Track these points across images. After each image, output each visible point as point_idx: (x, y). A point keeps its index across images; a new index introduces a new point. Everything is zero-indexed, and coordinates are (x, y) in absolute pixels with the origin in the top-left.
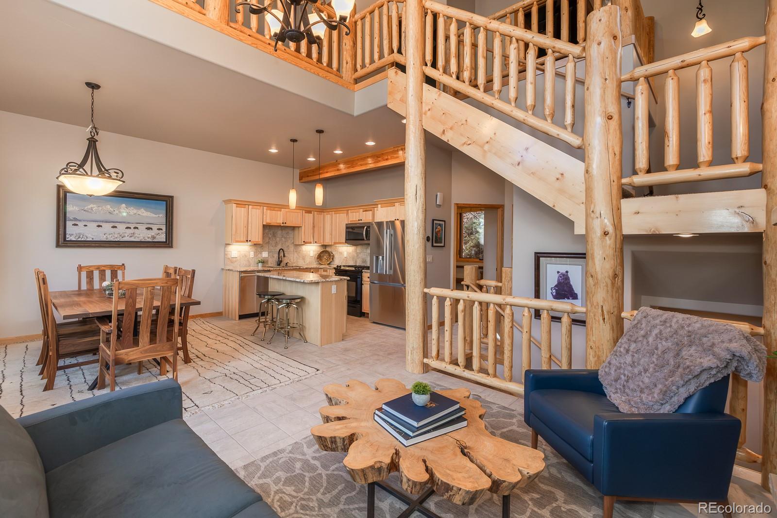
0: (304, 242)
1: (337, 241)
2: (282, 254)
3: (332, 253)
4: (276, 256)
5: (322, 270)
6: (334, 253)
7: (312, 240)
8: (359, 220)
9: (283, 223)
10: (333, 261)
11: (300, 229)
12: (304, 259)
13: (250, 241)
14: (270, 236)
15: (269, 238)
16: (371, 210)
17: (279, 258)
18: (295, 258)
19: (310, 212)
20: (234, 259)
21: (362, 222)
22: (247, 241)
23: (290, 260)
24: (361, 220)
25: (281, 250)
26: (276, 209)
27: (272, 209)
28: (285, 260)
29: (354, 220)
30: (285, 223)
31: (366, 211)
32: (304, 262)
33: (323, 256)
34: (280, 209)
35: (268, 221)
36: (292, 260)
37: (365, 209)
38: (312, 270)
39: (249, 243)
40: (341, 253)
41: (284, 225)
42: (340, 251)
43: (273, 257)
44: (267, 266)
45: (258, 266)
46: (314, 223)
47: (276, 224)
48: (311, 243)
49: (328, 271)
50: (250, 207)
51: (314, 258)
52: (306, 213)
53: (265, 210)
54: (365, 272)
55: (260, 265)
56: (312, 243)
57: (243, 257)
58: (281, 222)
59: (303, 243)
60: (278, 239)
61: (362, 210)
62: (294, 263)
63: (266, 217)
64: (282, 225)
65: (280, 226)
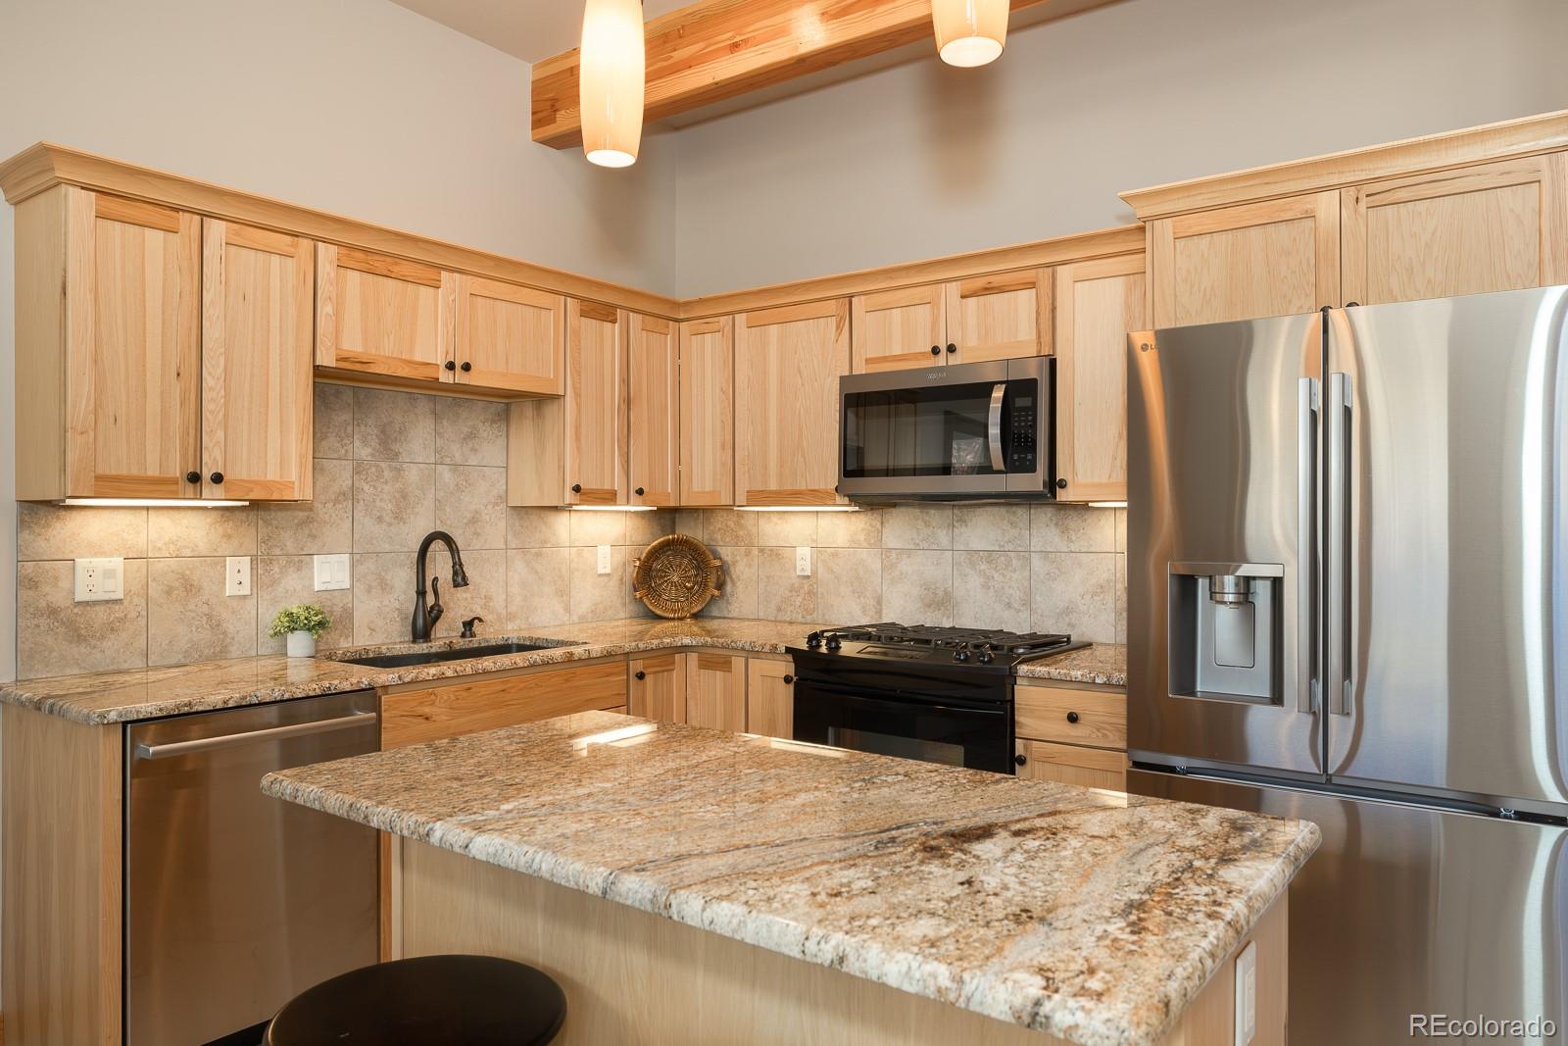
0: (577, 489)
1: (773, 486)
2: (440, 565)
3: (717, 557)
4: (404, 579)
5: (693, 658)
6: (726, 552)
7: (618, 485)
8: (935, 351)
9: (451, 366)
10: (722, 596)
11: (550, 410)
12: (563, 592)
13: (218, 479)
14: (364, 453)
15: (358, 470)
16: (1032, 285)
17: (421, 593)
18: (515, 590)
19: (601, 311)
20: (100, 615)
21: (955, 360)
22: (195, 478)
23: (488, 598)
24: (951, 349)
25: (438, 546)
26: (405, 269)
27: (379, 264)
28: (458, 606)
29: (897, 351)
30: (467, 367)
31: (988, 290)
32: (568, 609)
33: (663, 573)
34: (431, 274)
35: (354, 344)
36: (498, 603)
37: (981, 283)
38: (637, 666)
39: (214, 498)
40: (774, 554)
41: (461, 378)
42: (773, 543)
43: (385, 586)
44: (345, 645)
45: (283, 653)
46: (626, 381)
47: (404, 372)
48: (609, 497)
49: (738, 663)
50: (216, 230)
51: (614, 583)
52: (584, 314)
53: (326, 269)
54: (1034, 679)
55: (299, 644)
56: (621, 496)
57: (169, 592)
58: (441, 362)
59: (569, 497)
60: (412, 474)
61: (954, 289)
62: (511, 617)
63: (338, 314)
64: (445, 377)
65: (433, 384)
